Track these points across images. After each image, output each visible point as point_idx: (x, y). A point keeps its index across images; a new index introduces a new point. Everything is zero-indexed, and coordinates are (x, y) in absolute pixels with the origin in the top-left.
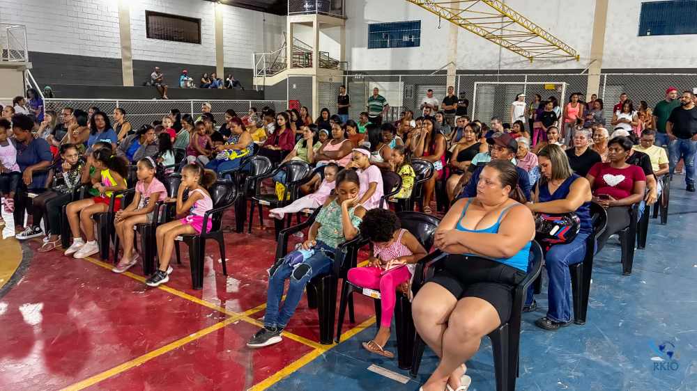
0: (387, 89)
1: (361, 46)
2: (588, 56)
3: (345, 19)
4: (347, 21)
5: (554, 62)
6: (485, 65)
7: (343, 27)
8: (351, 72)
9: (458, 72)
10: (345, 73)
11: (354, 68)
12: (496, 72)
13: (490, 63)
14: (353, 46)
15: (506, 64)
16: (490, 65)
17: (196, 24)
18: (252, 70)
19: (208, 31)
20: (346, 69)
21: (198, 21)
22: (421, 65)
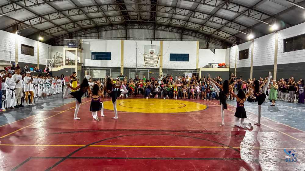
0: (100, 72)
1: (89, 58)
2: (159, 65)
3: (82, 49)
6: (132, 66)
7: (81, 52)
8: (85, 67)
9: (124, 68)
10: (82, 67)
12: (136, 68)
13: (134, 66)
14: (85, 58)
18: (45, 65)
19: (35, 51)
21: (33, 48)
22: (112, 66)
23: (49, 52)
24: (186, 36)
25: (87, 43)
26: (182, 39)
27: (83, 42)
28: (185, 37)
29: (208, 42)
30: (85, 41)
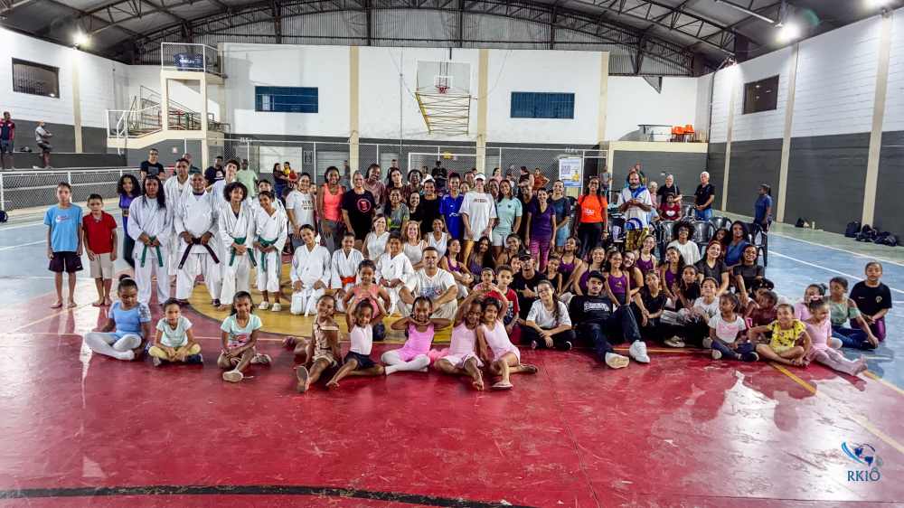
0: (282, 154)
1: (246, 107)
2: (476, 131)
3: (225, 77)
4: (226, 80)
5: (449, 135)
6: (388, 134)
7: (222, 85)
8: (235, 136)
9: (361, 140)
10: (227, 136)
11: (238, 131)
12: (397, 142)
13: (393, 132)
14: (235, 106)
15: (408, 135)
16: (392, 135)
17: (53, 74)
18: (105, 130)
19: (64, 81)
20: (227, 131)
21: (55, 70)
23: (118, 86)
24: (566, 33)
25: (241, 56)
26: (551, 44)
27: (225, 54)
28: (562, 35)
29: (640, 52)
30: (232, 49)
